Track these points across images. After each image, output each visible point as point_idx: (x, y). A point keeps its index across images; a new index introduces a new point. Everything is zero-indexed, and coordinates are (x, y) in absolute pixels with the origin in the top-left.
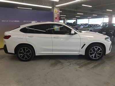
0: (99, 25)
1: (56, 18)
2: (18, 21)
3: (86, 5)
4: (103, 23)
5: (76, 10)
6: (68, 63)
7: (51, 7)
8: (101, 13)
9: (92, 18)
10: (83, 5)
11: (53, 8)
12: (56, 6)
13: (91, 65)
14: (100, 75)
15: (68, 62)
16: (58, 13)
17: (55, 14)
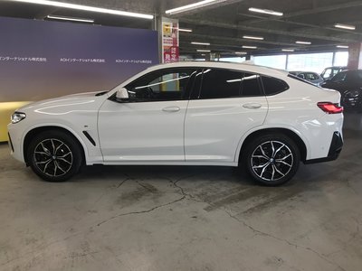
0: (315, 75)
1: (168, 52)
2: (41, 59)
3: (262, 8)
4: (333, 69)
5: (235, 26)
6: (176, 194)
7: (151, 17)
8: (323, 37)
9: (296, 52)
10: (252, 9)
11: (158, 18)
12: (167, 12)
13: (248, 201)
14: (263, 234)
15: (177, 192)
16: (174, 35)
17: (163, 38)
